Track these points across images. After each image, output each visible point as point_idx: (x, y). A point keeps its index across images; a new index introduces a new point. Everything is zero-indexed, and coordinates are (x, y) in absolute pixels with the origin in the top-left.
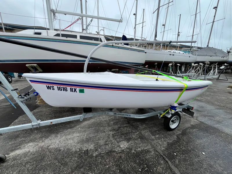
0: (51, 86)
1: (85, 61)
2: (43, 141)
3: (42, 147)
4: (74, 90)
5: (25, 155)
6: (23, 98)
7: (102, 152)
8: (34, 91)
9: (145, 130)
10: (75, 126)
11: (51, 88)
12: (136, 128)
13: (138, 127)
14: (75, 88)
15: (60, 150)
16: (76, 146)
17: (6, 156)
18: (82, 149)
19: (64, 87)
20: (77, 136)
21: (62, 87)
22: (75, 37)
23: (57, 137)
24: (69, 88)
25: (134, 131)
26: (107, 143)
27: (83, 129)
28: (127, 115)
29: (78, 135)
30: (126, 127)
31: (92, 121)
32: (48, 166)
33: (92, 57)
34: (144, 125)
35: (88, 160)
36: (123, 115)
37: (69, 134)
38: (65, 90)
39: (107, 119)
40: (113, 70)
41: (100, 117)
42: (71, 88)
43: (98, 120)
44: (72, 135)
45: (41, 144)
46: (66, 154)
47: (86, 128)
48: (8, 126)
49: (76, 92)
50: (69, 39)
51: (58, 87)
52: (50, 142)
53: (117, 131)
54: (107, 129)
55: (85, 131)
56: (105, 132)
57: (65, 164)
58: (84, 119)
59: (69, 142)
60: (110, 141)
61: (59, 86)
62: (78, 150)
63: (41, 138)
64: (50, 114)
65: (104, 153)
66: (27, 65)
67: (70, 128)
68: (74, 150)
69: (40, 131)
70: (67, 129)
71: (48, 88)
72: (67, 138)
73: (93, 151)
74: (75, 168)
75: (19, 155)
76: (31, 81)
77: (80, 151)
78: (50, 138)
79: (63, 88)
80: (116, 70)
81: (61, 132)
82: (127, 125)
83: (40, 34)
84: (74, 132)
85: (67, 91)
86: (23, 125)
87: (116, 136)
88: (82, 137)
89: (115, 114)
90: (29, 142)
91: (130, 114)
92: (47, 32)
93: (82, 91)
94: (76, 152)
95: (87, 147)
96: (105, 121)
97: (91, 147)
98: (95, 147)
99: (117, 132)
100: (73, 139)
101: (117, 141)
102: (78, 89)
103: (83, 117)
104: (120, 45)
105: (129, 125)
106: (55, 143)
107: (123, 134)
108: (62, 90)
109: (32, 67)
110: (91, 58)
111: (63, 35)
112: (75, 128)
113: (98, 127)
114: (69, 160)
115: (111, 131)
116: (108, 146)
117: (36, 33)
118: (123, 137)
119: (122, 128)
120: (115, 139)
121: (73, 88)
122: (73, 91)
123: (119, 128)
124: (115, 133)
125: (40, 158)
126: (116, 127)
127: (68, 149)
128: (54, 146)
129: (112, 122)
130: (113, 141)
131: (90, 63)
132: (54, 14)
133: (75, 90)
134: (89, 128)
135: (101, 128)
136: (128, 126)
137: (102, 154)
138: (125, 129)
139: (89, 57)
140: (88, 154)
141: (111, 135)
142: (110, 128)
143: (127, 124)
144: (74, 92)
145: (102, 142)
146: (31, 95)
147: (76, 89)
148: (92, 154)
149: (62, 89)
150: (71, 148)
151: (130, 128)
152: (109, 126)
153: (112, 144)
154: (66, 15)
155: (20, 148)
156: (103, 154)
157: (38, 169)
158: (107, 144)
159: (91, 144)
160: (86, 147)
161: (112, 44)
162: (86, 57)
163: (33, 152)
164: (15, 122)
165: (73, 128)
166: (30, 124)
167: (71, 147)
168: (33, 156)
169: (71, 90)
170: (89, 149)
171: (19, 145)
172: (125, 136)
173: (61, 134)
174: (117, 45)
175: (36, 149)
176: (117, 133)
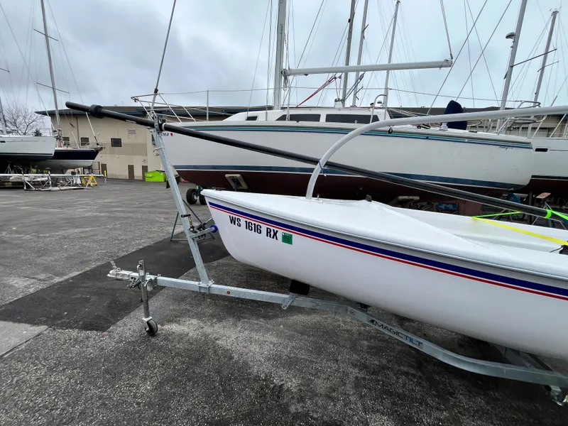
0: (237, 217)
1: (312, 170)
2: (211, 324)
3: (206, 336)
4: (272, 233)
5: (181, 337)
6: (196, 232)
7: (313, 412)
8: (212, 224)
9: (480, 418)
10: (275, 316)
11: (236, 222)
12: (444, 396)
13: (451, 394)
14: (276, 229)
15: (231, 358)
16: (262, 364)
17: (159, 326)
18: (271, 377)
19: (257, 223)
20: (271, 343)
21: (253, 222)
22: (317, 118)
23: (236, 326)
24: (264, 227)
25: (429, 400)
26: (334, 394)
27: (288, 330)
28: (411, 340)
29: (275, 340)
30: (407, 374)
31: (315, 318)
32: (202, 381)
33: (329, 160)
34: (480, 401)
35: (275, 413)
36: (397, 333)
37: (258, 331)
38: (258, 230)
39: (355, 329)
40: (401, 198)
41: (337, 317)
42: (268, 228)
43: (329, 321)
44: (263, 336)
45: (208, 329)
46: (239, 371)
47: (295, 331)
48: (177, 277)
49: (277, 239)
50: (302, 123)
51: (246, 222)
52: (222, 331)
53: (373, 374)
54: (345, 355)
55: (291, 338)
56: (337, 361)
57: (230, 395)
58: (290, 306)
59: (252, 349)
60: (345, 394)
61: (248, 221)
62: (263, 376)
63: (213, 316)
64: (240, 275)
65: (317, 418)
66: (227, 176)
67: (265, 317)
68: (255, 371)
69: (215, 303)
70: (259, 316)
71: (233, 221)
72: (251, 338)
73: (293, 398)
74: (242, 415)
75: (174, 333)
76: (210, 203)
77: (265, 380)
78: (225, 324)
79: (255, 224)
80: (411, 197)
81: (245, 318)
82: (412, 371)
83: (254, 118)
84: (268, 330)
85: (260, 233)
86: (188, 282)
87: (365, 387)
88: (279, 349)
89: (372, 321)
90: (192, 317)
91: (420, 340)
92: (267, 113)
93: (287, 239)
94: (257, 379)
95: (283, 380)
96: (347, 331)
97: (292, 384)
98: (301, 390)
99: (374, 377)
100: (261, 344)
101: (363, 405)
102: (280, 233)
103: (290, 301)
104: (433, 130)
105: (420, 374)
106: (229, 337)
107: (390, 394)
108: (252, 230)
109: (234, 179)
110: (328, 164)
111: (293, 118)
112: (274, 321)
113: (323, 339)
114: (240, 389)
115: (355, 366)
116: (335, 405)
117: (249, 119)
118: (387, 402)
119: (391, 374)
120: (361, 397)
121: (272, 228)
122: (270, 236)
123: (384, 368)
124: (364, 379)
125: (197, 355)
126: (374, 362)
127: (246, 363)
128: (224, 343)
129: (366, 343)
130: (353, 398)
131: (325, 175)
132: (286, 78)
133: (275, 234)
134: (302, 334)
135: (331, 345)
136: (414, 376)
137: (311, 417)
138: (400, 381)
139: (322, 162)
140: (279, 397)
141: (352, 377)
142: (355, 357)
143: (412, 366)
144: (273, 238)
145: (321, 385)
146: (208, 230)
147: (277, 231)
148: (287, 405)
149: (253, 226)
150: (251, 364)
151: (419, 384)
152: (354, 348)
153: (345, 406)
154: (306, 75)
155: (178, 322)
156: (314, 419)
157: (186, 376)
158: (332, 399)
159: (294, 377)
160: (280, 377)
161: (387, 128)
162: (315, 162)
163: (192, 337)
164: (189, 273)
165: (270, 319)
166: (197, 283)
167: (252, 361)
168: (189, 347)
169: (268, 233)
170: (285, 387)
171: (179, 316)
172: (394, 404)
173: (244, 322)
174: (422, 130)
175: (198, 335)
176: (371, 380)
